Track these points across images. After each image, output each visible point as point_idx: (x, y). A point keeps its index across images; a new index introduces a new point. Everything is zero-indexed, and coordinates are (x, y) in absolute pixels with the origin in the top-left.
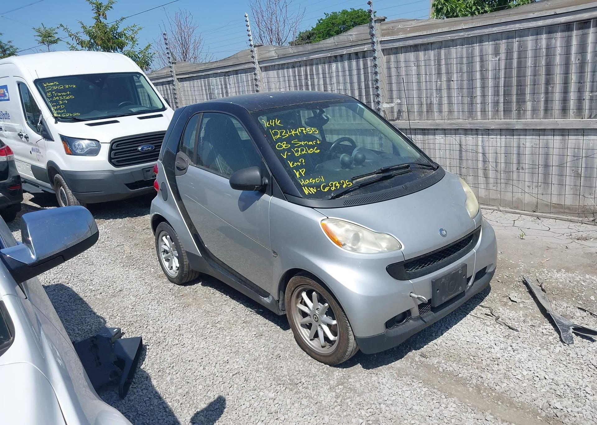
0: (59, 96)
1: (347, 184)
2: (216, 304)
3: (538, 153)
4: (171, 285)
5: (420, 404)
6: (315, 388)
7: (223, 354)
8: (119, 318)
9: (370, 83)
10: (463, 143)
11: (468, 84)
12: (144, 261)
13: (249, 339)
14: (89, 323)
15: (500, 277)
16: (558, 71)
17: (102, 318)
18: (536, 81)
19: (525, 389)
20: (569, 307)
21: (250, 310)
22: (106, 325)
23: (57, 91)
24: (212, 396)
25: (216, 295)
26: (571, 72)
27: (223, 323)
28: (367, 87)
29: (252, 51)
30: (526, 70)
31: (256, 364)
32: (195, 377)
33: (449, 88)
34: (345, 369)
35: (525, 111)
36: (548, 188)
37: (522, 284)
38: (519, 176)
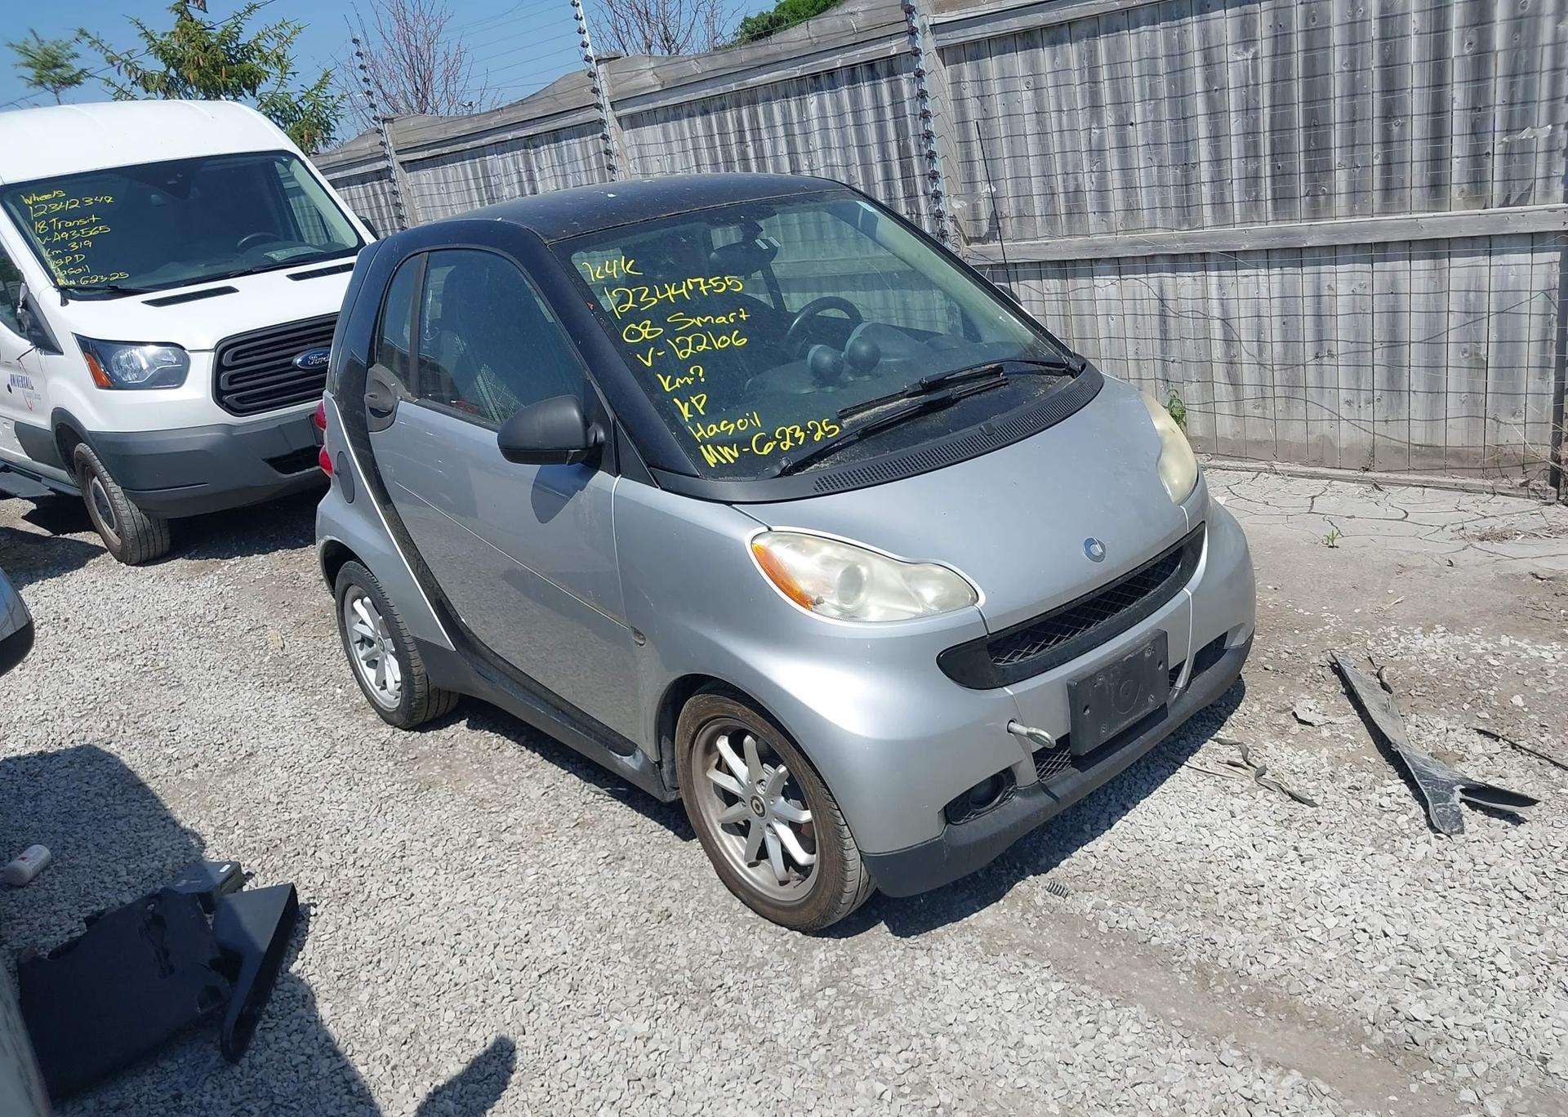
0: (68, 230)
1: (826, 429)
2: (505, 777)
3: (1370, 311)
4: (386, 731)
5: (1043, 1029)
6: (761, 1000)
7: (516, 917)
8: (241, 831)
9: (912, 143)
10: (1170, 294)
11: (1176, 131)
12: (318, 668)
13: (589, 872)
14: (158, 853)
15: (1271, 655)
16: (1415, 78)
17: (195, 835)
18: (1358, 112)
19: (1330, 968)
20: (1454, 730)
21: (595, 788)
22: (203, 855)
23: (63, 215)
24: (481, 1040)
25: (506, 754)
26: (1450, 81)
27: (519, 830)
28: (904, 155)
29: (592, 75)
30: (1327, 81)
31: (603, 939)
32: (437, 989)
33: (1123, 147)
34: (844, 939)
35: (1330, 195)
36: (1400, 404)
37: (1328, 672)
38: (1321, 374)
